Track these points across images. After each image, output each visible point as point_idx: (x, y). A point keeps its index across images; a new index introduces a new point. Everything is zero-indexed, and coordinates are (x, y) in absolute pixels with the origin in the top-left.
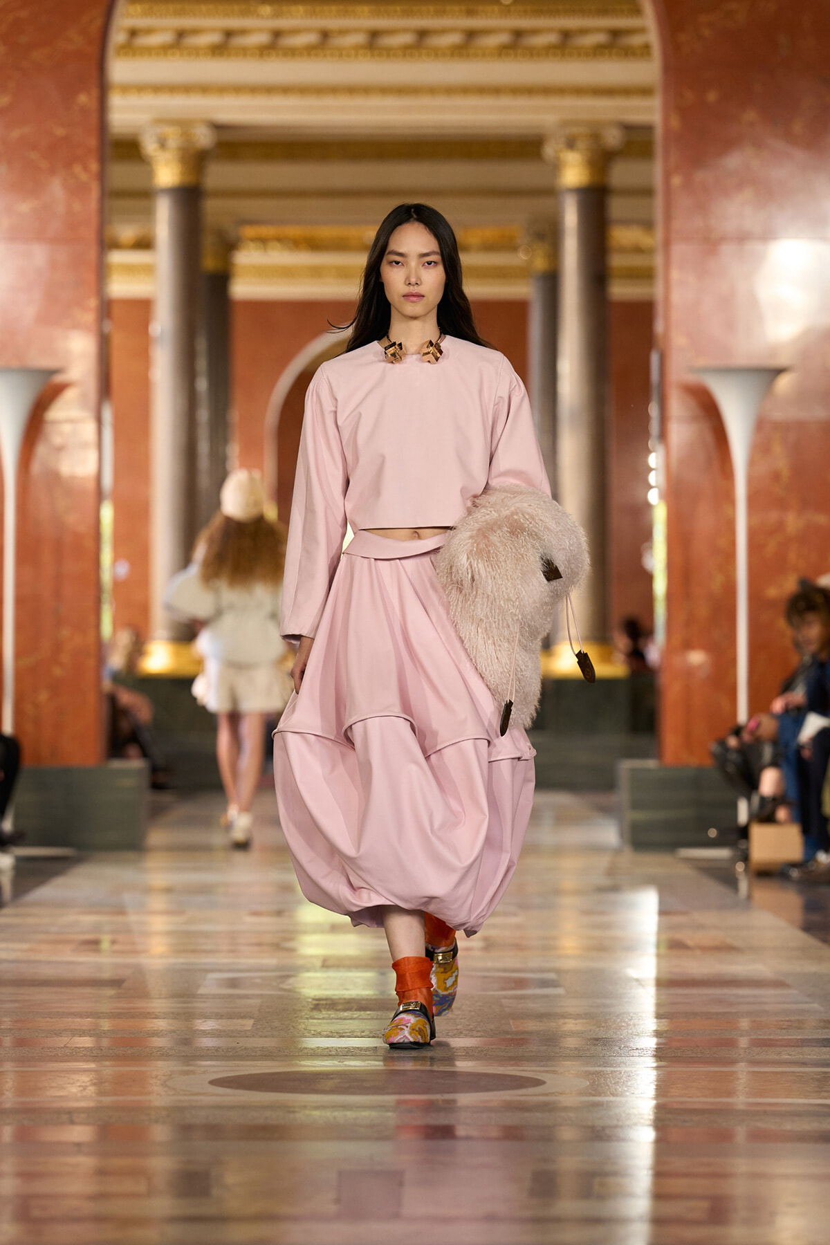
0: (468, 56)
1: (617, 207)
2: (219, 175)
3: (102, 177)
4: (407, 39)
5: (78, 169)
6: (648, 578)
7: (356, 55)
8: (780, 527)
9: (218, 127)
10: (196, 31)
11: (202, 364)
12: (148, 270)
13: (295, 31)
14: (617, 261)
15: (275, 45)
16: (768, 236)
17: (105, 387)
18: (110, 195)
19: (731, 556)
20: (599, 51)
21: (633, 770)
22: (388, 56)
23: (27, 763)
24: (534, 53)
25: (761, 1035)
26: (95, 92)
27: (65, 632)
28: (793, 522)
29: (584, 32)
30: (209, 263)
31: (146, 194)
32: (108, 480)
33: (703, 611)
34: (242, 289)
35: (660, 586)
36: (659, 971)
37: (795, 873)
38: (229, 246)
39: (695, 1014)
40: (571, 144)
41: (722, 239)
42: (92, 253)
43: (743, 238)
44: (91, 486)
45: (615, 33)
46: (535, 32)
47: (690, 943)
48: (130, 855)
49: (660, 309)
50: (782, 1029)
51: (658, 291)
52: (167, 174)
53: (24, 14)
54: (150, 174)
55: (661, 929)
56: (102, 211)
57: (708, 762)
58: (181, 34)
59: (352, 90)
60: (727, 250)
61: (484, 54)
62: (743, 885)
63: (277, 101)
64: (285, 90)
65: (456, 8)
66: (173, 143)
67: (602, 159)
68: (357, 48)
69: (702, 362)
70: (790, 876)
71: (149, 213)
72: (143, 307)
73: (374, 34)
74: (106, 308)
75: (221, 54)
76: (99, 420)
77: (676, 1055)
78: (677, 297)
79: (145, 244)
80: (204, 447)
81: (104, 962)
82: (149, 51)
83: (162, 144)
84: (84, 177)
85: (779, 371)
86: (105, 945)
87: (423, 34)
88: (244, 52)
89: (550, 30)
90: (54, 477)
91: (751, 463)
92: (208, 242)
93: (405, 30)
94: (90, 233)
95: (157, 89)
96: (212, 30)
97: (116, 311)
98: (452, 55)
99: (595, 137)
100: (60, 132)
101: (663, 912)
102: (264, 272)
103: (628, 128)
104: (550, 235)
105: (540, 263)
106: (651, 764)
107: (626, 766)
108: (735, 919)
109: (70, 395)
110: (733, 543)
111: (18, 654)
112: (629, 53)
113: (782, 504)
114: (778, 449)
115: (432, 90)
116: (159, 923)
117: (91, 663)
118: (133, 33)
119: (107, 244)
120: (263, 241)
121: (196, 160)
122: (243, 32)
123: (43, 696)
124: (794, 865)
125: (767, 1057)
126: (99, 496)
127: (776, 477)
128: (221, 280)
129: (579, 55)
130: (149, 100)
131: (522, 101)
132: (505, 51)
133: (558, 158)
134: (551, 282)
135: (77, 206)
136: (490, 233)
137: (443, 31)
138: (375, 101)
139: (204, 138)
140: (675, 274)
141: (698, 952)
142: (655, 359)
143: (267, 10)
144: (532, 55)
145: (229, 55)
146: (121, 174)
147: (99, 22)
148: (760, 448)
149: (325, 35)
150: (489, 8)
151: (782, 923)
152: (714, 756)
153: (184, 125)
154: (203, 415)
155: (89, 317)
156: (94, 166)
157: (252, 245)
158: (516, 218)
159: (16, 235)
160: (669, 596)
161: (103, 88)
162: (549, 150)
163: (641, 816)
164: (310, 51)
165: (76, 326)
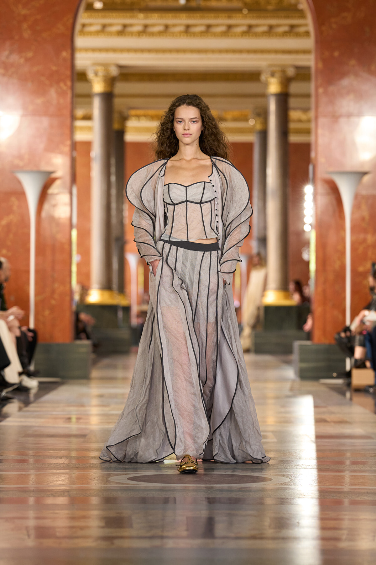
0: (228, 36)
1: (292, 102)
2: (120, 88)
3: (72, 88)
4: (202, 28)
5: (62, 84)
6: (308, 263)
7: (180, 36)
8: (365, 241)
9: (120, 67)
10: (111, 25)
11: (113, 170)
12: (90, 129)
13: (154, 25)
14: (292, 126)
15: (145, 31)
16: (360, 114)
17: (74, 179)
18: (76, 96)
19: (343, 253)
20: (285, 34)
21: (301, 346)
22: (194, 36)
23: (40, 342)
24: (257, 35)
25: (362, 459)
26: (69, 51)
27: (56, 285)
28: (370, 238)
29: (279, 26)
30: (116, 126)
31: (89, 96)
32: (75, 220)
33: (331, 277)
34: (130, 137)
35: (313, 267)
36: (316, 432)
37: (371, 390)
38: (124, 119)
39: (334, 450)
40: (273, 75)
41: (340, 116)
42: (68, 121)
43: (349, 115)
44: (68, 222)
45: (292, 27)
46: (257, 26)
47: (328, 420)
48: (84, 381)
49: (313, 147)
50: (372, 457)
51: (312, 139)
52: (98, 87)
53: (39, 17)
54: (91, 87)
55: (316, 413)
56: (72, 103)
57: (333, 342)
58: (104, 26)
59: (178, 51)
60: (342, 120)
61: (235, 35)
62: (348, 395)
63: (146, 55)
64: (149, 51)
65: (224, 15)
66: (101, 74)
67: (286, 81)
68: (180, 33)
69: (331, 169)
70: (369, 391)
71: (90, 104)
72: (88, 145)
73: (188, 27)
74: (74, 145)
75: (122, 35)
76: (71, 193)
77: (327, 468)
78: (321, 141)
79: (88, 117)
80: (114, 205)
81: (74, 427)
82: (90, 34)
83: (96, 74)
84: (65, 88)
85: (365, 173)
86: (74, 420)
87: (209, 26)
88: (132, 34)
89: (264, 25)
90: (52, 219)
91: (353, 213)
92: (116, 116)
93: (201, 25)
94: (67, 112)
95: (94, 50)
96: (118, 24)
97: (78, 147)
98: (222, 36)
99: (283, 72)
100: (54, 68)
101: (316, 406)
102: (139, 130)
103: (297, 68)
104: (263, 114)
105: (259, 127)
106: (308, 343)
107: (297, 344)
108: (346, 409)
109: (58, 183)
110: (344, 248)
111: (36, 294)
112: (298, 35)
113: (365, 231)
114: (364, 207)
115: (213, 51)
116: (94, 411)
117: (68, 298)
118: (84, 26)
119: (73, 118)
120: (138, 117)
121: (111, 81)
122: (131, 25)
123: (47, 313)
124: (370, 386)
125: (366, 469)
126: (71, 226)
127: (363, 219)
128: (121, 133)
129: (276, 36)
130: (91, 55)
131: (252, 56)
132: (245, 34)
133: (267, 81)
134: (264, 135)
135: (62, 101)
136: (236, 113)
137: (217, 25)
138: (189, 56)
139: (114, 71)
140: (320, 131)
141: (332, 424)
142: (311, 168)
143: (141, 15)
144: (256, 36)
145: (125, 35)
146: (80, 87)
147: (71, 21)
148: (356, 207)
149: (167, 27)
150: (238, 15)
151: (367, 411)
152: (336, 339)
153: (106, 66)
154: (114, 192)
155: (67, 149)
156: (69, 83)
157: (133, 118)
158: (248, 106)
159: (36, 113)
160: (317, 271)
161: (73, 50)
162: (263, 77)
163: (304, 365)
164: (160, 34)
165: (61, 153)
